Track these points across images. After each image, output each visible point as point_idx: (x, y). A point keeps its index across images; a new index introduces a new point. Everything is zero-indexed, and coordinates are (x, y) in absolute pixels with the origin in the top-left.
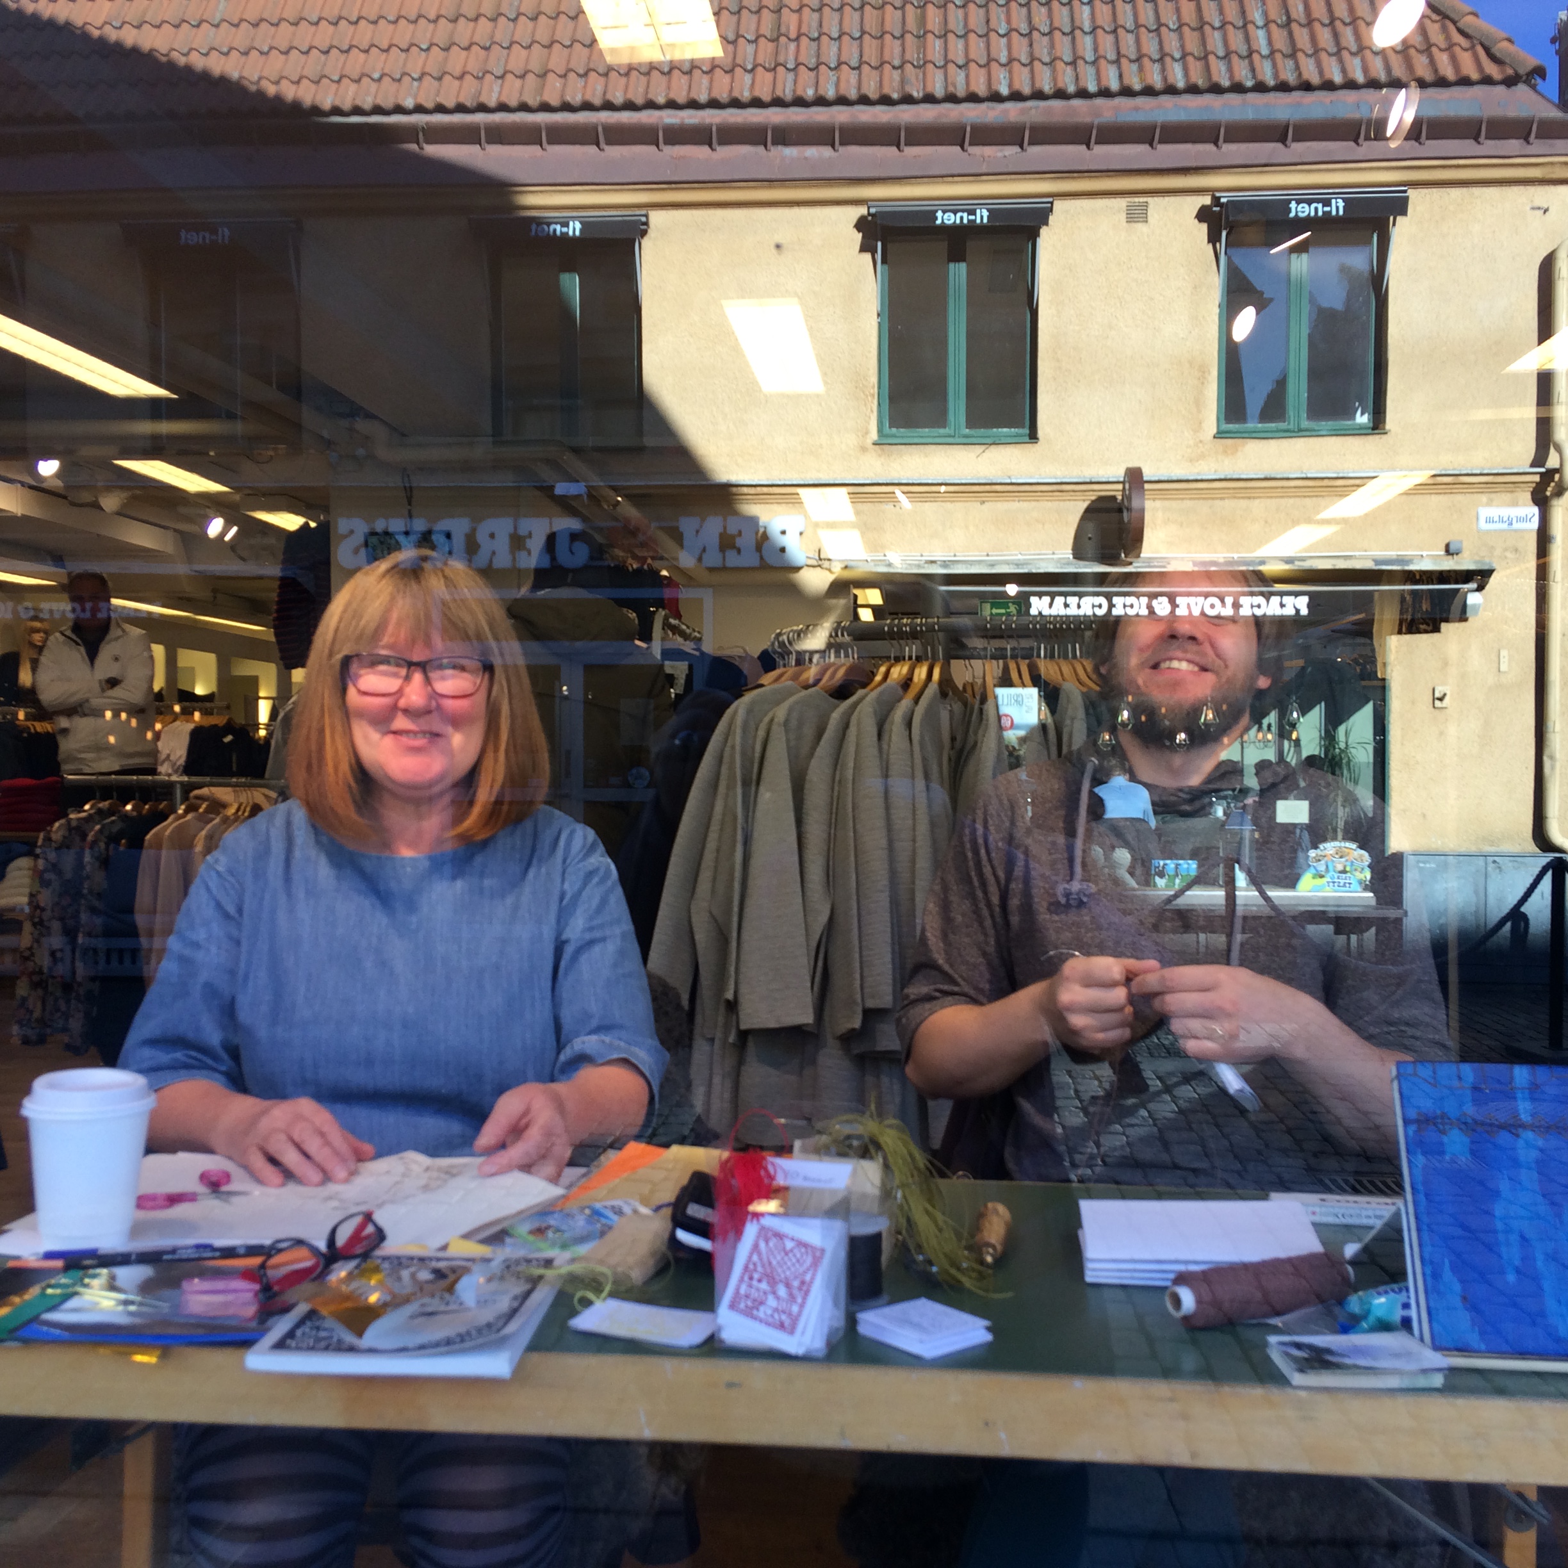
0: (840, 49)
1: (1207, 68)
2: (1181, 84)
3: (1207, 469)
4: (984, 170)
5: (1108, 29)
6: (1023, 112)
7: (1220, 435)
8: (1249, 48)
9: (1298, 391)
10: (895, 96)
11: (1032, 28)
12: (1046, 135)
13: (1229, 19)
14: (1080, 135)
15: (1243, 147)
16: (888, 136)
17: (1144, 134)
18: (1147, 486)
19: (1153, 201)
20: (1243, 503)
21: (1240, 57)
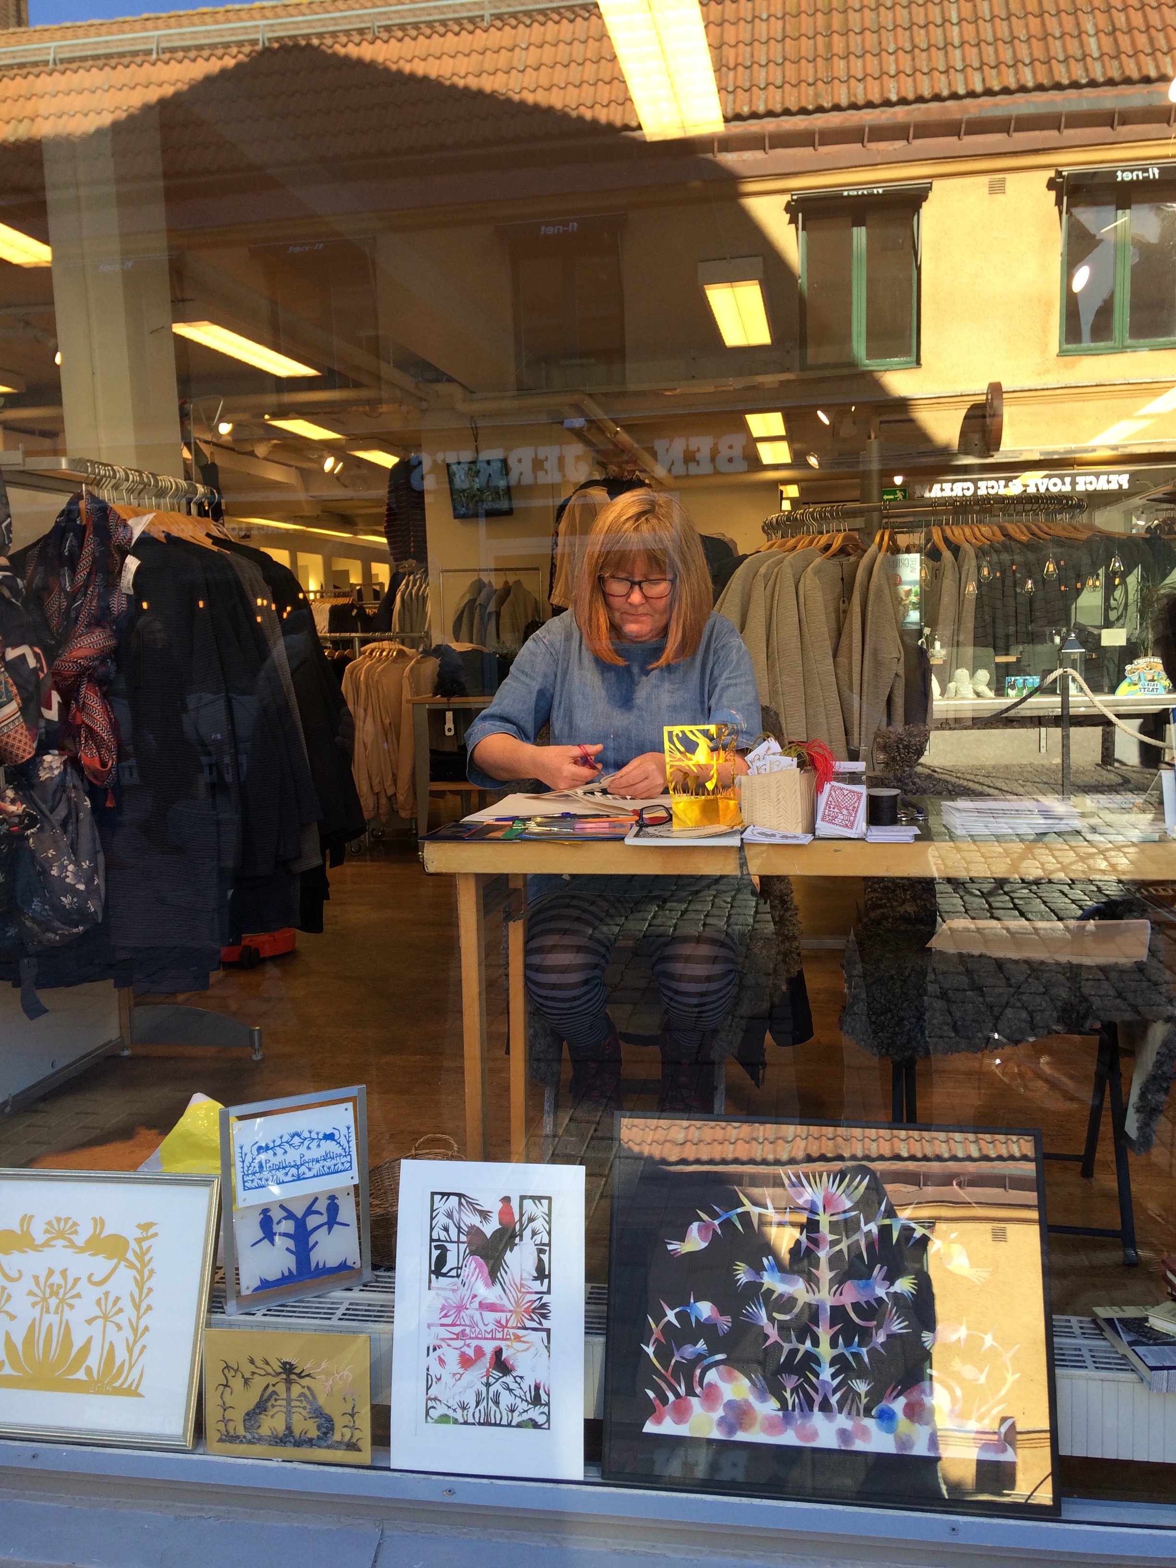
0: (767, 73)
1: (1051, 70)
2: (1030, 84)
3: (1051, 380)
4: (879, 160)
5: (972, 43)
6: (908, 113)
7: (1062, 353)
8: (1084, 51)
9: (1122, 317)
10: (810, 107)
11: (914, 46)
12: (925, 130)
13: (1067, 30)
14: (952, 129)
15: (1079, 131)
16: (805, 139)
17: (1002, 125)
18: (1005, 396)
19: (1010, 177)
20: (1079, 405)
21: (1077, 60)
